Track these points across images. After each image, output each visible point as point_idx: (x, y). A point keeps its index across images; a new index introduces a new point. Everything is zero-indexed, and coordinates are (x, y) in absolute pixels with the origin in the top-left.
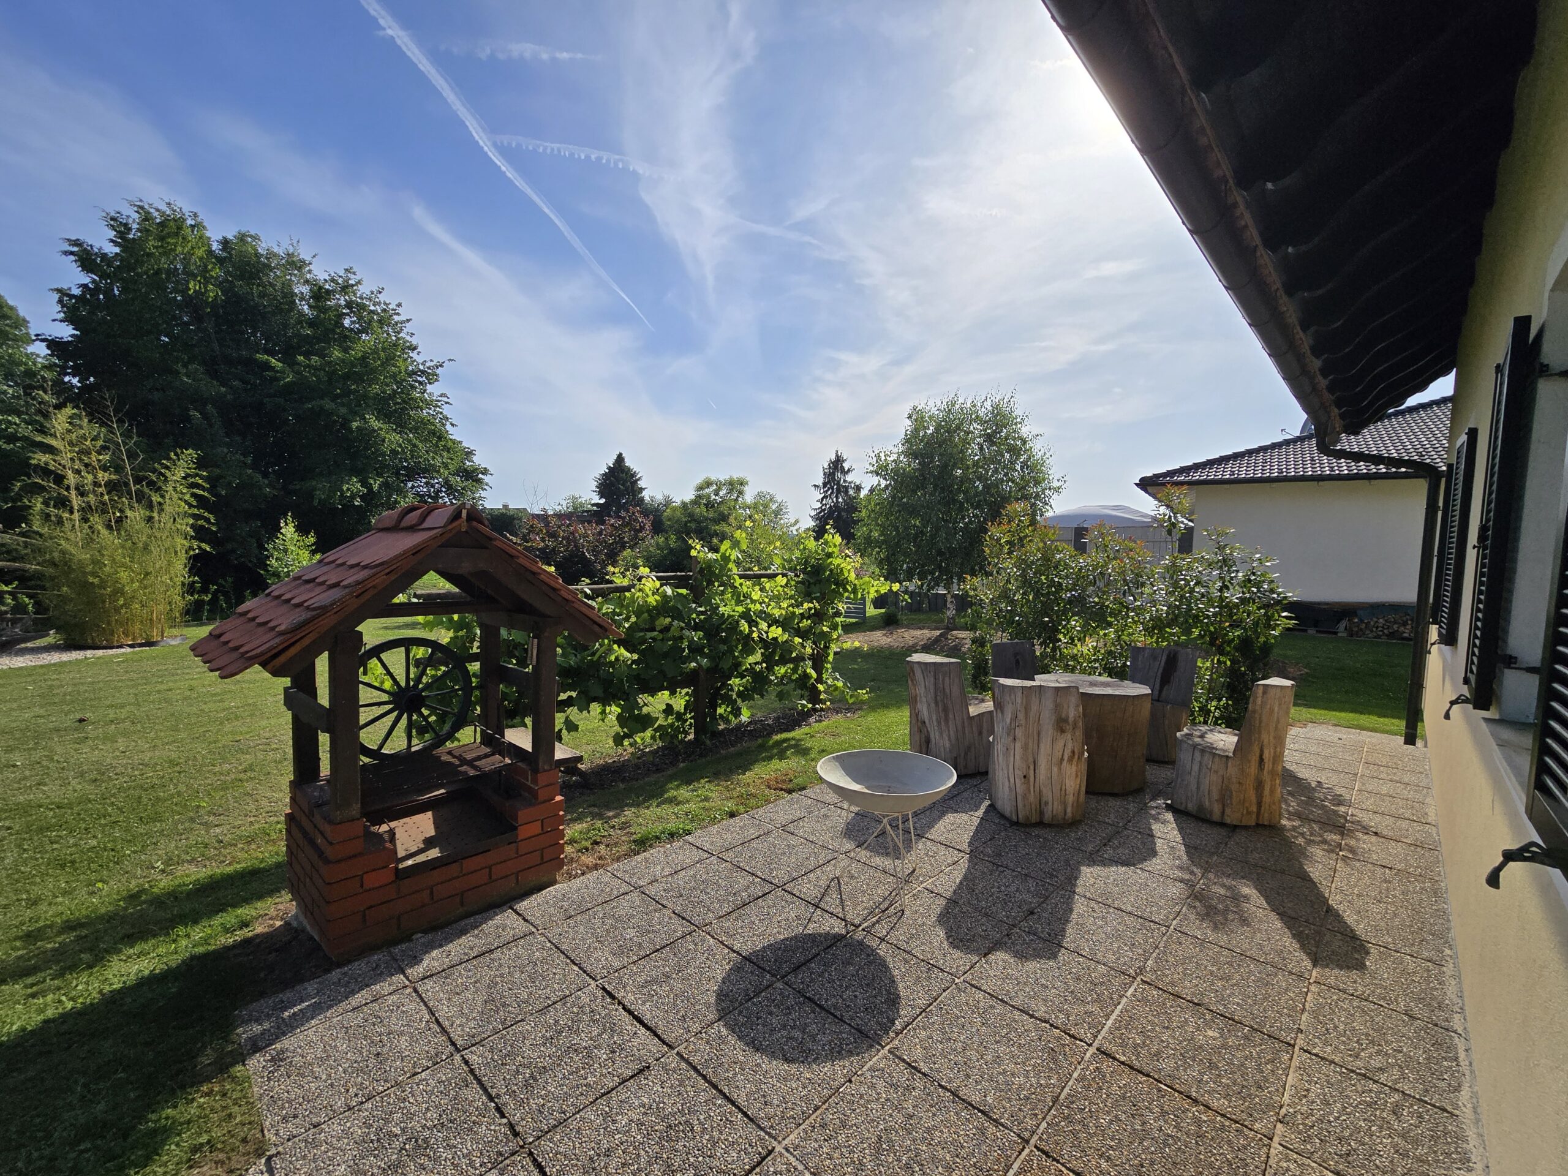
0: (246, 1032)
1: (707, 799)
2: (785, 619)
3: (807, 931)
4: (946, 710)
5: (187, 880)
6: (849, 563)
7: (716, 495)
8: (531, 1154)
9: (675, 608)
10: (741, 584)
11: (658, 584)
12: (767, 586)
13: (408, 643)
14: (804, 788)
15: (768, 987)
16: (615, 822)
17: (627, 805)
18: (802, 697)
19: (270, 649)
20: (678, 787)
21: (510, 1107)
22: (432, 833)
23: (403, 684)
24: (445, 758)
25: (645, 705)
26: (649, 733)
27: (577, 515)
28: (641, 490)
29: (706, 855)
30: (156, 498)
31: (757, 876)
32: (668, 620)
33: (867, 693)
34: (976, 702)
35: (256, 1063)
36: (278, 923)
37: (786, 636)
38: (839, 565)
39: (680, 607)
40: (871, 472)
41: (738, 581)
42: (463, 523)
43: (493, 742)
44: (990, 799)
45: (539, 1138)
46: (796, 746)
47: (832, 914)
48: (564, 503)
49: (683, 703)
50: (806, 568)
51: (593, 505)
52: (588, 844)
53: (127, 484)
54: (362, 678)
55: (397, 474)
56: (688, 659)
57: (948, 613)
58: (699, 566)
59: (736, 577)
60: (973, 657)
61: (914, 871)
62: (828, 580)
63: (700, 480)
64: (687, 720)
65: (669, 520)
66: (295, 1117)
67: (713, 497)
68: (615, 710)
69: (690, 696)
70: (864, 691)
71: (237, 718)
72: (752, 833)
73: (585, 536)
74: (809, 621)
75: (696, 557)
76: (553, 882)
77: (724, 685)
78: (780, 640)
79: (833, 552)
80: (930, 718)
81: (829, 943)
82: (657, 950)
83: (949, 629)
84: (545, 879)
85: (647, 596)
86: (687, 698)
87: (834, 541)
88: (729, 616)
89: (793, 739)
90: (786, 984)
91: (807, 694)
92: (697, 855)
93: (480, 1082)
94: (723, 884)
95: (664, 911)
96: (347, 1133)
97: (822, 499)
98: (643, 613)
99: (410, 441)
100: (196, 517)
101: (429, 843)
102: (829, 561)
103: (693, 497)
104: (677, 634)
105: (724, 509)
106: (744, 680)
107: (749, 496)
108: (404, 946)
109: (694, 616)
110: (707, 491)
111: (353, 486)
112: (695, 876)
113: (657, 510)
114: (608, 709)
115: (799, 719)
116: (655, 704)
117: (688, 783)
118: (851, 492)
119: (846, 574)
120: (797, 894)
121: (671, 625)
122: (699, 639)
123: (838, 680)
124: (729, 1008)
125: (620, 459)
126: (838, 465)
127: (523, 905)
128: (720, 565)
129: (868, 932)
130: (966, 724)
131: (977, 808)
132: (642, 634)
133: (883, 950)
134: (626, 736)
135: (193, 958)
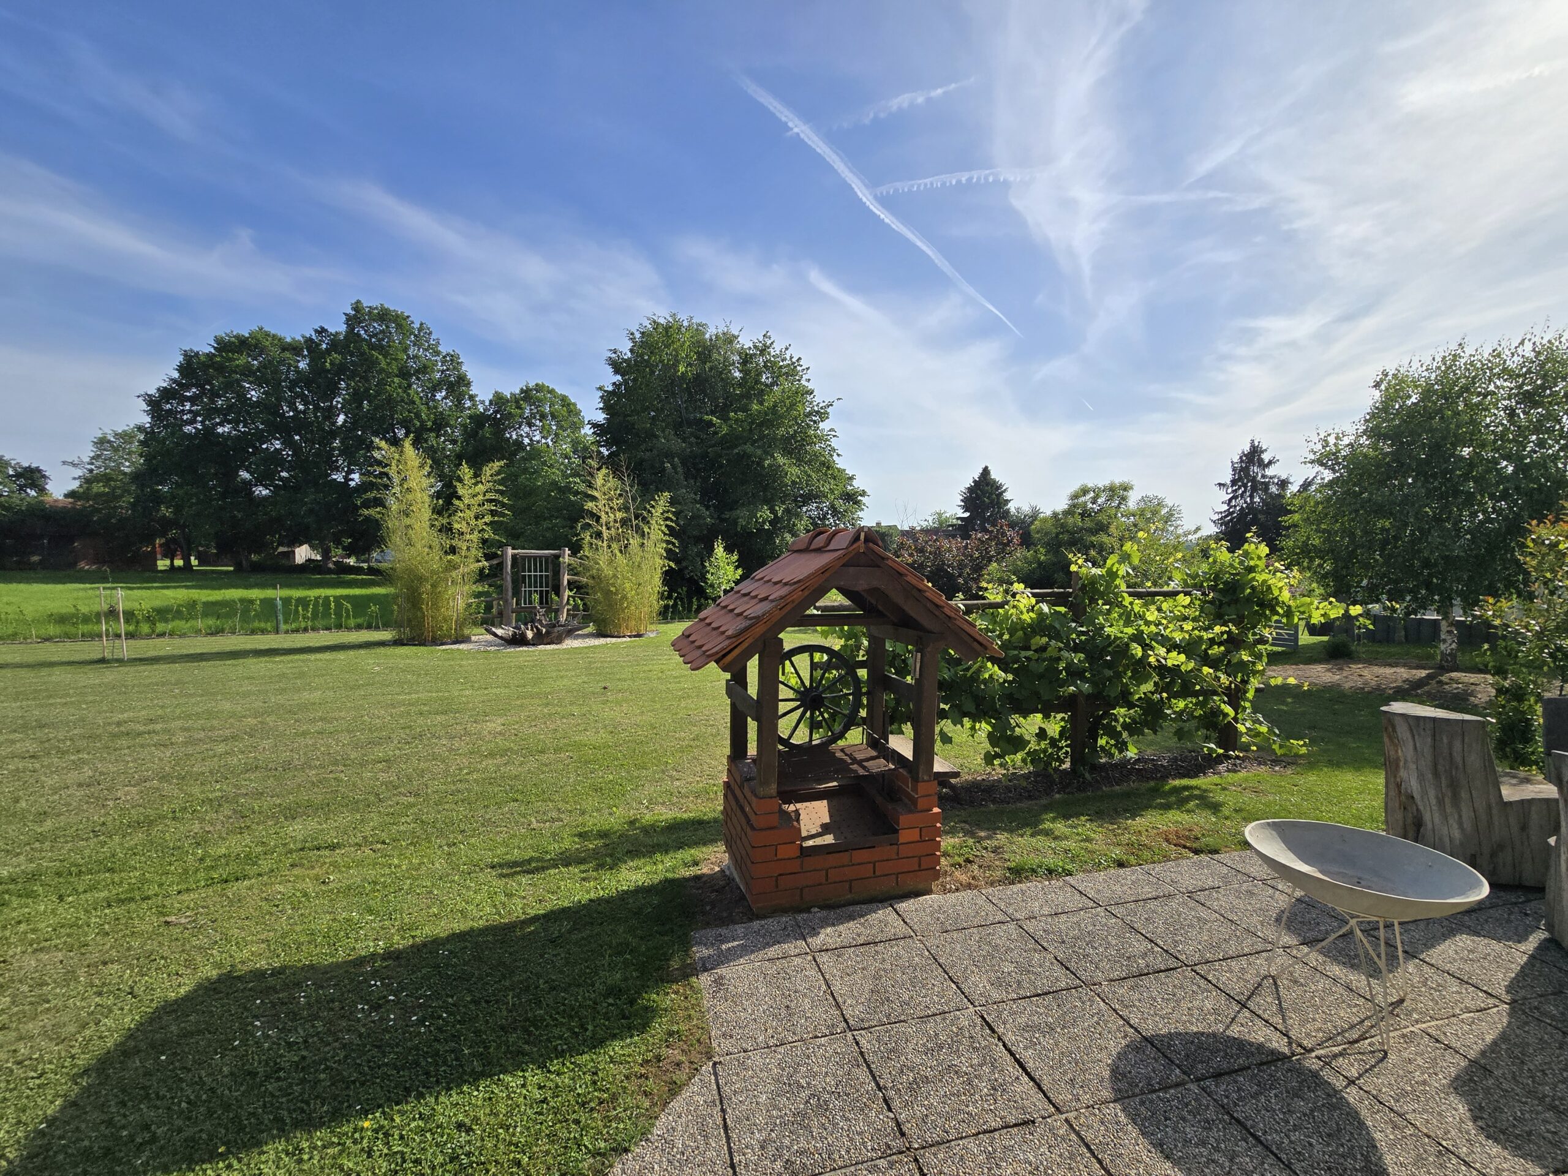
0: (700, 952)
1: (1088, 840)
2: (1188, 644)
3: (1228, 1033)
4: (1454, 786)
5: (662, 818)
6: (1280, 579)
7: (1093, 503)
8: (916, 1160)
9: (1052, 627)
10: (1131, 603)
11: (1033, 600)
12: (1165, 606)
13: (810, 649)
14: (1216, 852)
15: (1177, 1085)
16: (987, 843)
17: (999, 828)
18: (1207, 739)
19: (723, 649)
20: (1053, 820)
21: (896, 1104)
22: (827, 820)
23: (807, 684)
24: (839, 755)
25: (1017, 725)
26: (1019, 756)
27: (942, 530)
28: (1007, 501)
29: (1091, 904)
30: (646, 530)
31: (1156, 944)
32: (1045, 640)
33: (1305, 745)
34: (1514, 781)
35: (704, 980)
36: (717, 869)
37: (1191, 665)
38: (1265, 581)
39: (1057, 626)
40: (1312, 462)
41: (1128, 600)
42: (861, 545)
43: (878, 745)
44: (1550, 928)
45: (924, 1148)
46: (1200, 797)
47: (1267, 1021)
48: (930, 519)
49: (1058, 728)
50: (1217, 585)
51: (958, 519)
52: (961, 860)
53: (631, 521)
54: (781, 678)
55: (795, 501)
56: (1064, 683)
57: (1443, 647)
58: (1080, 582)
59: (1125, 595)
60: (1500, 713)
61: (1402, 1001)
62: (1248, 600)
63: (1075, 487)
64: (1062, 748)
65: (1038, 532)
66: (731, 1037)
67: (1090, 505)
68: (984, 728)
69: (1066, 722)
70: (1301, 743)
71: (689, 696)
72: (1148, 891)
73: (950, 550)
74: (1222, 648)
75: (1077, 573)
76: (929, 892)
77: (1106, 714)
78: (1183, 668)
79: (1257, 566)
80: (1424, 793)
81: (1264, 1058)
82: (1038, 995)
83: (1443, 669)
84: (921, 886)
85: (1022, 612)
86: (1062, 724)
87: (1258, 552)
88: (1116, 638)
89: (1196, 788)
90: (1203, 1089)
91: (1215, 735)
92: (1078, 901)
93: (868, 1066)
94: (1114, 942)
95: (1044, 953)
96: (766, 1068)
97: (1230, 500)
98: (1016, 630)
99: (806, 472)
100: (668, 542)
101: (826, 829)
102: (1250, 576)
103: (1066, 507)
104: (1055, 654)
105: (1102, 518)
106: (1132, 711)
107: (1133, 501)
108: (805, 916)
109: (1074, 636)
110: (1083, 499)
111: (764, 513)
112: (1078, 924)
113: (1023, 522)
114: (977, 725)
115: (1206, 764)
116: (1029, 725)
117: (1066, 817)
118: (1274, 489)
119: (1276, 593)
120: (1214, 981)
121: (1047, 644)
122: (1079, 661)
123: (1261, 723)
124: (1127, 1091)
125: (986, 471)
126: (1253, 456)
127: (902, 906)
128: (1106, 581)
129: (1326, 1063)
130: (1495, 811)
131: (1522, 938)
132: (1016, 652)
133: (1352, 1095)
134: (997, 756)
135: (667, 880)
